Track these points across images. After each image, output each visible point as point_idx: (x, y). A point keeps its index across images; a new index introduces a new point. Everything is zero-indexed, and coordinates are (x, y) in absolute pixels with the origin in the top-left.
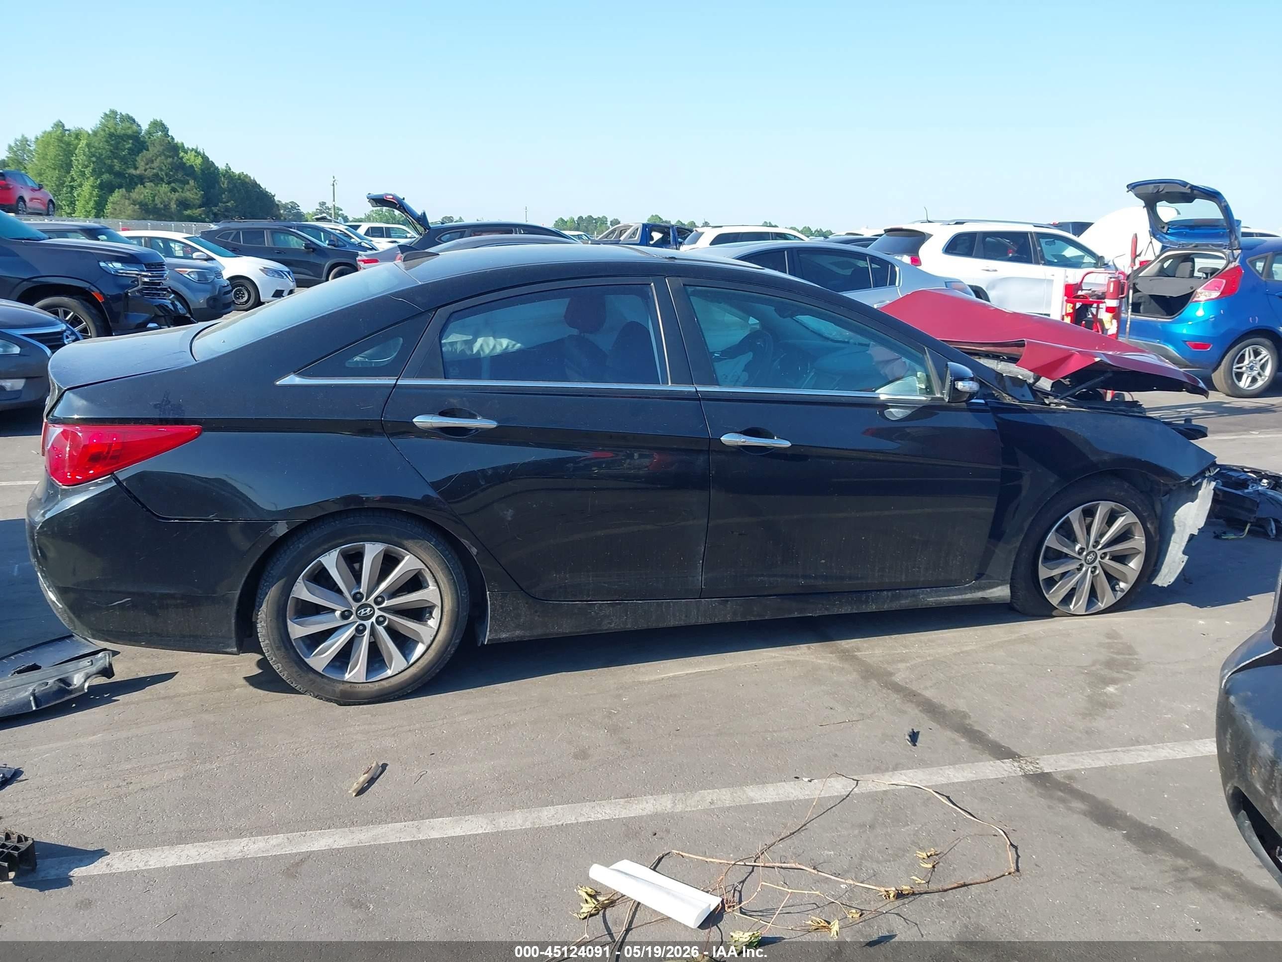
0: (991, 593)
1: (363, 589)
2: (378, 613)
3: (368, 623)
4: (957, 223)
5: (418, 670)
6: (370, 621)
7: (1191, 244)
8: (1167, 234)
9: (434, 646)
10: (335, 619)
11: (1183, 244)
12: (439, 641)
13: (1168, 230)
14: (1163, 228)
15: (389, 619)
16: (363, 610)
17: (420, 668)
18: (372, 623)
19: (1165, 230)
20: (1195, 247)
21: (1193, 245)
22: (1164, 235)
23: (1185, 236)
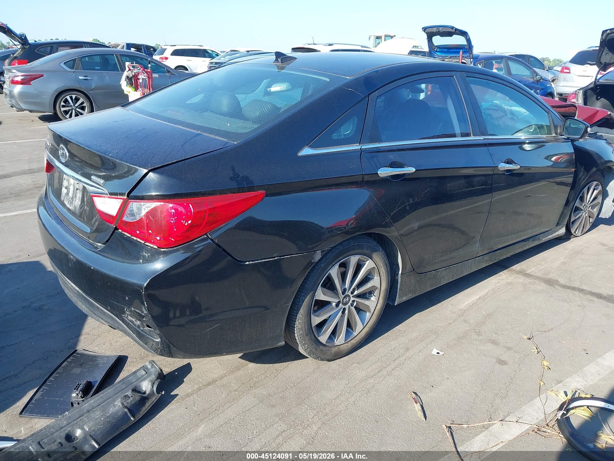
0: (560, 232)
1: (347, 285)
2: (352, 299)
3: (347, 307)
4: (329, 45)
5: (368, 329)
6: (348, 305)
7: (448, 56)
8: (436, 51)
9: (375, 313)
10: (333, 309)
11: (444, 56)
12: (378, 309)
13: (437, 50)
14: (435, 48)
15: (357, 301)
16: (345, 299)
17: (369, 327)
18: (349, 305)
19: (436, 50)
20: (450, 57)
21: (449, 57)
22: (435, 52)
23: (445, 52)
